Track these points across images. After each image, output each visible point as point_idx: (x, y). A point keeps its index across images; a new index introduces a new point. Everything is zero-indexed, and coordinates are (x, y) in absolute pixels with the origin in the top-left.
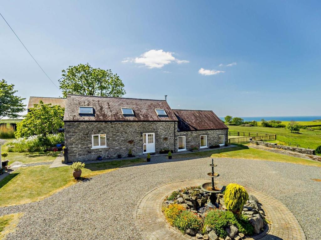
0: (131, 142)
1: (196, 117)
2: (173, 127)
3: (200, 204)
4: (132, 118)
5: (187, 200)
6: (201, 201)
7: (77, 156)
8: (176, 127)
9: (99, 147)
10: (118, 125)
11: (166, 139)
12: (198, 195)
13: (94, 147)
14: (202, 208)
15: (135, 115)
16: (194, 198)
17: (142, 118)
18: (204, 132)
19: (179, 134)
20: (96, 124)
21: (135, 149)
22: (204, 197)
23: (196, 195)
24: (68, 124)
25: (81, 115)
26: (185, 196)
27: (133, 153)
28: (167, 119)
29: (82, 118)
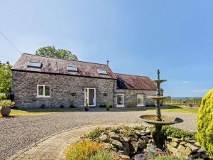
0: (73, 94)
1: (134, 80)
2: (112, 84)
3: (136, 149)
4: (75, 73)
5: (114, 138)
6: (137, 145)
7: (23, 103)
8: (116, 85)
9: (44, 96)
10: (62, 78)
11: (105, 95)
12: (133, 136)
13: (38, 96)
14: (139, 155)
15: (78, 72)
16: (126, 139)
17: (84, 74)
18: (141, 92)
19: (118, 91)
20: (41, 75)
21: (77, 101)
22: (142, 139)
23: (130, 136)
24: (15, 72)
25: (28, 66)
26: (113, 134)
27: (75, 105)
28: (108, 77)
29: (29, 69)
